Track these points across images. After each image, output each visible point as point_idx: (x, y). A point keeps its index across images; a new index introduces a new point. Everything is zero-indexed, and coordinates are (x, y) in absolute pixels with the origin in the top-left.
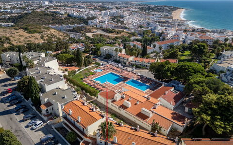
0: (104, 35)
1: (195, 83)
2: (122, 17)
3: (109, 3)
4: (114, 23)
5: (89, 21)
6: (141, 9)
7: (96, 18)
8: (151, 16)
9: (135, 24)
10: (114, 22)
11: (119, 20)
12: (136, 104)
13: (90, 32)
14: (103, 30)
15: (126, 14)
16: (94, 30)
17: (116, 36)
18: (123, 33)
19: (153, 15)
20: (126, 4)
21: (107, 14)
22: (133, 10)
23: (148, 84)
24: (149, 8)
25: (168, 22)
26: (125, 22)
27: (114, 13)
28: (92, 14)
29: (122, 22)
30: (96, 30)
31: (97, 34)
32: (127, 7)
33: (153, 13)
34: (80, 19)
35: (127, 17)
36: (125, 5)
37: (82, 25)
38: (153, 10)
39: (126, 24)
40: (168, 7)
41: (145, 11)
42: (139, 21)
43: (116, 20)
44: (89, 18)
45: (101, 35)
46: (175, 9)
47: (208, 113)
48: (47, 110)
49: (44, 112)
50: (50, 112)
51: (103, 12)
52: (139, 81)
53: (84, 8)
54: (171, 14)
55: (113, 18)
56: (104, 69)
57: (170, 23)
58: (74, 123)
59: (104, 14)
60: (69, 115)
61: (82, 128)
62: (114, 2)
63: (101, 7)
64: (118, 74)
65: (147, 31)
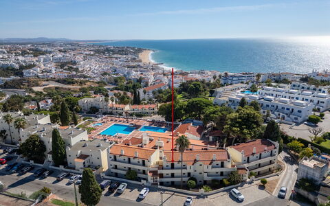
0: (62, 88)
1: (211, 113)
2: (75, 63)
3: (44, 44)
4: (64, 71)
5: (25, 72)
6: (97, 51)
7: (34, 66)
8: (114, 60)
9: (96, 72)
10: (65, 69)
11: (72, 68)
12: (168, 142)
13: (38, 85)
14: (58, 81)
15: (79, 58)
16: (44, 83)
17: (79, 87)
18: (89, 83)
19: (116, 58)
20: (72, 45)
21: (50, 60)
22: (88, 53)
23: (164, 127)
24: (108, 50)
25: (139, 65)
26: (80, 69)
27: (60, 59)
28: (25, 62)
29: (77, 70)
30: (47, 83)
31: (50, 88)
32: (75, 49)
33: (115, 56)
34: (8, 69)
35: (82, 63)
36: (70, 47)
37: (13, 77)
38: (114, 52)
39: (82, 71)
40: (131, 48)
41: (104, 53)
42: (100, 67)
43: (66, 67)
44: (22, 68)
45: (57, 88)
46: (140, 50)
47: (236, 127)
48: (84, 163)
49: (82, 166)
50: (87, 164)
51: (42, 57)
52: (153, 126)
53: (4, 53)
54: (138, 57)
55: (62, 65)
56: (104, 122)
57: (142, 67)
58: (129, 162)
59: (45, 60)
60: (121, 155)
61: (141, 163)
62: (51, 43)
63: (32, 50)
64: (123, 124)
65: (120, 78)
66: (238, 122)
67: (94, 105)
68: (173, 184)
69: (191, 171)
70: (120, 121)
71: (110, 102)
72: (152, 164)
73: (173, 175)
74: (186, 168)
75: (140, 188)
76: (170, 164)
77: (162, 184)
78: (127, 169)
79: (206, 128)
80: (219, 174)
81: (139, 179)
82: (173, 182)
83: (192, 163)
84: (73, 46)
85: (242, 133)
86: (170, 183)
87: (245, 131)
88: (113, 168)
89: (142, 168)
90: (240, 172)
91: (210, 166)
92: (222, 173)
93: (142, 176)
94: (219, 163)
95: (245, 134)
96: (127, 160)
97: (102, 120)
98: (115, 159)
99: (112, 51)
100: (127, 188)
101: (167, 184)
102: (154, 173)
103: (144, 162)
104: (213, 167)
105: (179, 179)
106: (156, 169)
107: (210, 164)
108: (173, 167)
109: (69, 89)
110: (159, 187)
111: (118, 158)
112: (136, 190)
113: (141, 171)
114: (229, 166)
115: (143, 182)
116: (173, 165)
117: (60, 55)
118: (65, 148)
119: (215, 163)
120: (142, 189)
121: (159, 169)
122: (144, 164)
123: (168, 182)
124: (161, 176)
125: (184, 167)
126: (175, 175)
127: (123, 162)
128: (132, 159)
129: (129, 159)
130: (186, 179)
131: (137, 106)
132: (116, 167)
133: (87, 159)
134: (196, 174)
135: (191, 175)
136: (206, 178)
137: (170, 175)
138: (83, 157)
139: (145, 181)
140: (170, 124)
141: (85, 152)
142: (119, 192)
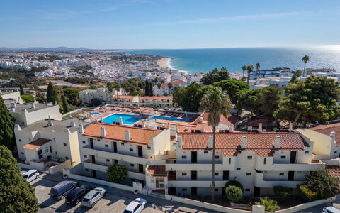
1: (249, 95)
2: (90, 68)
3: (63, 52)
4: (78, 74)
5: (37, 74)
7: (47, 68)
8: (131, 66)
9: (111, 76)
10: (80, 73)
11: (86, 72)
13: (44, 84)
14: (67, 80)
15: (95, 63)
19: (133, 64)
21: (65, 64)
22: (104, 58)
24: (125, 57)
25: (156, 70)
26: (95, 74)
27: (75, 63)
29: (91, 74)
30: (55, 82)
32: (93, 56)
33: (133, 62)
34: (19, 70)
35: (97, 67)
36: (88, 54)
38: (131, 59)
39: (97, 75)
40: (150, 56)
41: (121, 59)
42: (115, 72)
44: (34, 70)
45: (64, 87)
46: (159, 58)
47: (303, 100)
48: (40, 152)
49: (35, 156)
50: (45, 155)
51: (57, 62)
52: (166, 116)
53: (22, 58)
54: (156, 63)
55: (76, 69)
56: (103, 112)
57: (159, 71)
58: (115, 150)
59: (60, 64)
60: (101, 138)
61: (136, 151)
62: (70, 52)
63: (50, 56)
64: (127, 114)
65: (134, 79)
66: (305, 94)
67: (96, 97)
68: (194, 193)
69: (231, 168)
70: (124, 111)
71: (116, 92)
72: (156, 153)
73: (194, 176)
74: (221, 162)
75: (129, 197)
76: (188, 154)
77: (172, 191)
78: (111, 163)
79: (240, 119)
80: (286, 175)
81: (130, 182)
82: (194, 190)
83: (233, 152)
84: (91, 54)
85: (314, 109)
86: (189, 192)
87: (320, 106)
88: (87, 161)
89: (137, 161)
90: (331, 172)
91: (270, 160)
92: (291, 174)
93: (137, 175)
94: (287, 154)
95: (320, 112)
96: (111, 146)
97: (100, 109)
98: (92, 146)
99: (130, 58)
100: (105, 196)
101: (184, 193)
102: (159, 170)
103: (140, 149)
104: (275, 162)
105: (207, 184)
106: (163, 163)
107: (271, 154)
108: (194, 159)
109: (78, 88)
110: (168, 197)
111: (96, 143)
112: (122, 201)
113: (136, 167)
114: (306, 161)
115: (137, 186)
116: (194, 155)
117: (76, 60)
118: (13, 127)
119: (278, 154)
120: (133, 199)
121: (168, 162)
122: (140, 154)
123: (184, 189)
124: (172, 175)
125: (217, 160)
126: (199, 175)
127: (106, 149)
128: (119, 143)
129: (115, 144)
130: (220, 184)
131: (148, 98)
132: (93, 160)
133: (46, 145)
134: (240, 175)
135: (231, 176)
136: (260, 182)
137: (189, 175)
138: (39, 141)
139: (141, 185)
140: (189, 115)
141: (45, 134)
142: (86, 204)
